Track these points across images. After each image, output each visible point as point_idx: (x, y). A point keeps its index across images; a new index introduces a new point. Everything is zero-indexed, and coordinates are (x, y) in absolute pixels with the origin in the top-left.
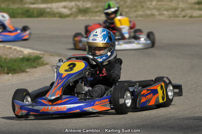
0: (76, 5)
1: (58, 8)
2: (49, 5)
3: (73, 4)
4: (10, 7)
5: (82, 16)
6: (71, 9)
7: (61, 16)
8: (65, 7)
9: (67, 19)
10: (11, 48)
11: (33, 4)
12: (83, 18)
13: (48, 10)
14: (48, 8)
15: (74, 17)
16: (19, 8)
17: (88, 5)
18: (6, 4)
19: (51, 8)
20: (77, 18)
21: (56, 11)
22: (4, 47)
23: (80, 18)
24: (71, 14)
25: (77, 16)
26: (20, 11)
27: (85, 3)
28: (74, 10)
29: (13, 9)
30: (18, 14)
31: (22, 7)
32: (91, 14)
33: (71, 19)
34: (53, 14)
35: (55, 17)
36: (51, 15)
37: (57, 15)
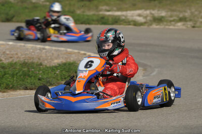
0: (151, 14)
1: (132, 16)
2: (124, 13)
3: (148, 12)
4: (85, 14)
5: (157, 25)
6: (146, 17)
7: (136, 24)
8: (139, 15)
9: (142, 27)
10: (85, 54)
11: (109, 11)
12: (158, 27)
13: (123, 18)
14: (123, 15)
15: (148, 26)
16: (94, 15)
17: (163, 14)
18: (82, 10)
19: (126, 16)
20: (151, 27)
21: (130, 18)
22: (79, 53)
23: (154, 26)
24: (145, 23)
25: (151, 25)
26: (95, 18)
27: (159, 12)
28: (149, 18)
29: (88, 16)
30: (93, 20)
31: (97, 13)
32: (165, 23)
33: (145, 27)
34: (128, 22)
35: (130, 25)
36: (125, 22)
37: (132, 23)
